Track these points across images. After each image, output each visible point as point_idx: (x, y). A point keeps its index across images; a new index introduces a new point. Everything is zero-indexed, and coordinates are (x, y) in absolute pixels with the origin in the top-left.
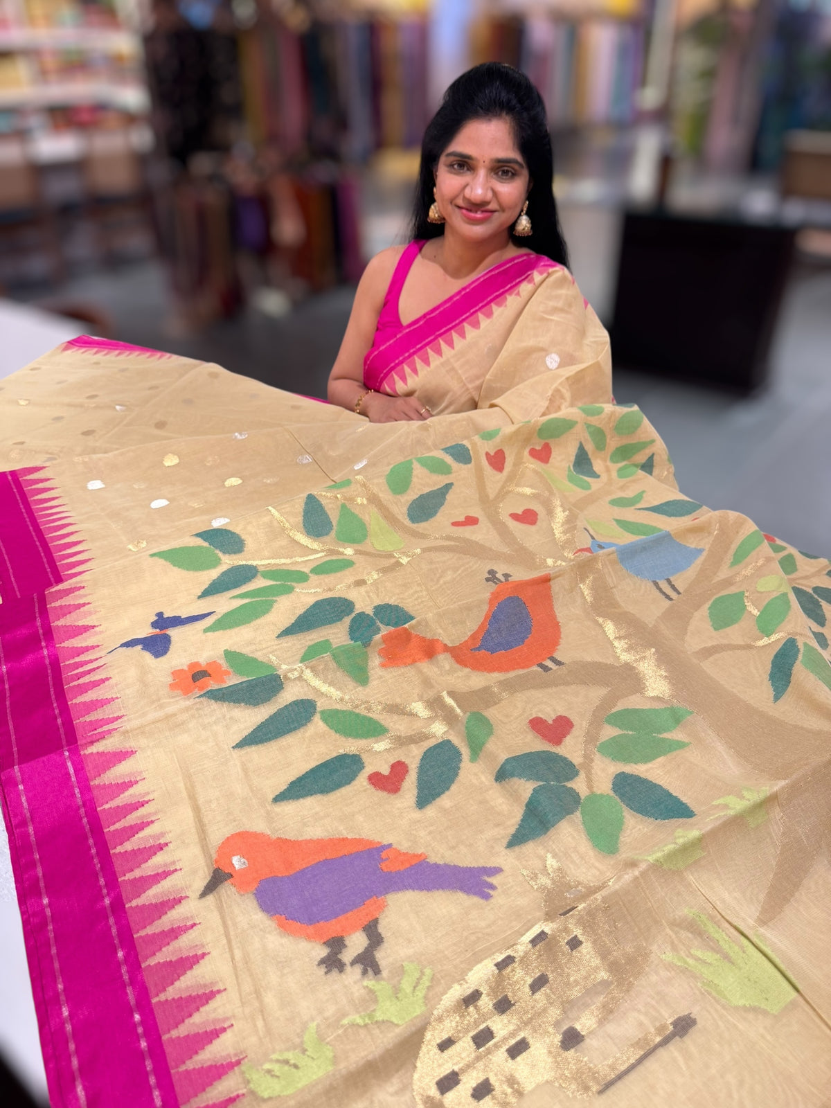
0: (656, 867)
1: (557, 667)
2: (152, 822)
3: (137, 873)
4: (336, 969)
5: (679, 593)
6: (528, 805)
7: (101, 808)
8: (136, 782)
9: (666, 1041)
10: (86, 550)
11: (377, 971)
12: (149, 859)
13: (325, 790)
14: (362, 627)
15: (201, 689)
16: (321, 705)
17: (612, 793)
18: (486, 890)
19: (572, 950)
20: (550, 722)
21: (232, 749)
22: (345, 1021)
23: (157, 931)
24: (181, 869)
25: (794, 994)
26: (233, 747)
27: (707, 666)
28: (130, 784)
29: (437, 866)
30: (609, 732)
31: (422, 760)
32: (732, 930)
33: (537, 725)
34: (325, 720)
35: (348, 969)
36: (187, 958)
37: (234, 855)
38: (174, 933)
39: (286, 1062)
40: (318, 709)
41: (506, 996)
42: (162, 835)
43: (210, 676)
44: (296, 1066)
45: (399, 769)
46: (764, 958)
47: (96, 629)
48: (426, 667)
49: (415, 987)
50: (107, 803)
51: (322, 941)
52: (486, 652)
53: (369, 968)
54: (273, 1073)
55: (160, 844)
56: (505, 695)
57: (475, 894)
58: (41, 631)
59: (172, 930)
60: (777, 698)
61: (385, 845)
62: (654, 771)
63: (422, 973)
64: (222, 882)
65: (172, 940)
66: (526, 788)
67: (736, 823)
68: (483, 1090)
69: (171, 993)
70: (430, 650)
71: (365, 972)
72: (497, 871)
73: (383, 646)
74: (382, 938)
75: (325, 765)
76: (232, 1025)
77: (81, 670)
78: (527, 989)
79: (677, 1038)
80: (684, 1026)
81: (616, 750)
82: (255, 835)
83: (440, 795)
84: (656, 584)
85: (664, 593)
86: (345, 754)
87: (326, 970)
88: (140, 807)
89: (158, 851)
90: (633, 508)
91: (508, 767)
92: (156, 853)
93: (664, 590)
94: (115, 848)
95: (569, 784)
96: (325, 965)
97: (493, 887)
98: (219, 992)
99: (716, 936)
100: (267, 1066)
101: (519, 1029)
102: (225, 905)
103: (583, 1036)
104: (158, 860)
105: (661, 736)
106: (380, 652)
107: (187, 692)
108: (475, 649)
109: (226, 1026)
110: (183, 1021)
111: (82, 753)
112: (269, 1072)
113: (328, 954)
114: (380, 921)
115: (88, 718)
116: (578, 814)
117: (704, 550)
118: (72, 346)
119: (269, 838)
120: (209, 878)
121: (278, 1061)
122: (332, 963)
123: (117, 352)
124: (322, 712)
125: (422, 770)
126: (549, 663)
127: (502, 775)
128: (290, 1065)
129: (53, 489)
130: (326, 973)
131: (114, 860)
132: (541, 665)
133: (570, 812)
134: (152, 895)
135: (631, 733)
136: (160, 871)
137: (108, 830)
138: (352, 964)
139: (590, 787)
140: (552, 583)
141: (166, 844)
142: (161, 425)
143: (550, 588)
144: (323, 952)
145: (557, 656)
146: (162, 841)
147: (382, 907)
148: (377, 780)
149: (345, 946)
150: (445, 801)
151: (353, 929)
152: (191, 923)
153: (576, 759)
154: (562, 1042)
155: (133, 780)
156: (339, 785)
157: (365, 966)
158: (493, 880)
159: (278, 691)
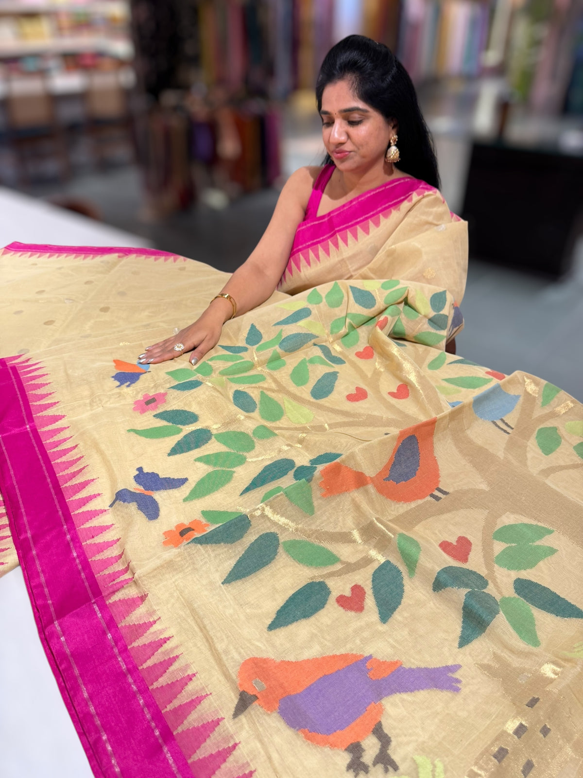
1: (445, 496)
2: (177, 656)
3: (176, 703)
4: (362, 772)
5: (512, 428)
6: (464, 609)
7: (131, 647)
8: (154, 621)
11: (395, 767)
12: (183, 689)
13: (307, 613)
15: (187, 539)
16: (283, 538)
17: (516, 595)
18: (454, 684)
19: (545, 736)
20: (455, 543)
21: (222, 585)
24: (211, 694)
26: (222, 583)
28: (149, 623)
29: (411, 670)
30: (499, 547)
31: (373, 581)
33: (445, 546)
34: (288, 551)
35: (372, 769)
40: (280, 542)
42: (189, 667)
45: (358, 590)
51: (343, 749)
53: (388, 766)
55: (188, 675)
57: (447, 689)
59: (219, 752)
61: (366, 657)
63: (434, 765)
64: (250, 703)
65: (221, 763)
66: (458, 594)
70: (361, 481)
71: (386, 771)
72: (457, 667)
73: (323, 479)
74: (389, 738)
75: (299, 593)
81: (510, 560)
82: (262, 660)
83: (395, 609)
84: (494, 423)
85: (502, 429)
86: (313, 582)
87: (354, 773)
88: (164, 644)
89: (189, 682)
91: (440, 579)
92: (187, 684)
93: (501, 426)
97: (458, 681)
104: (191, 689)
105: (535, 544)
106: (320, 486)
111: (107, 602)
113: (352, 759)
114: (383, 723)
116: (502, 616)
117: (519, 396)
119: (275, 662)
120: (237, 702)
122: (357, 765)
124: (284, 544)
125: (375, 589)
126: (437, 493)
127: (438, 587)
130: (356, 776)
131: (154, 695)
132: (432, 496)
134: (193, 720)
135: (513, 545)
136: (194, 697)
138: (374, 764)
139: (500, 592)
141: (194, 675)
144: (347, 757)
145: (442, 487)
146: (190, 672)
147: (381, 711)
148: (344, 602)
149: (363, 750)
150: (401, 614)
151: (365, 734)
152: (233, 743)
153: (483, 572)
155: (150, 619)
156: (316, 609)
157: (385, 765)
158: (457, 676)
159: (248, 528)
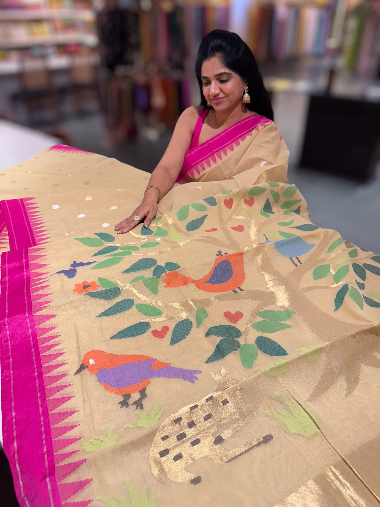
0: (265, 374)
1: (241, 291)
2: (59, 344)
3: (50, 364)
4: (125, 406)
5: (301, 263)
6: (217, 347)
7: (39, 337)
8: (55, 328)
9: (258, 444)
10: (48, 234)
11: (142, 408)
12: (56, 358)
13: (132, 336)
14: (158, 271)
15: (86, 292)
16: (136, 302)
17: (254, 344)
18: (193, 379)
19: (224, 405)
20: (233, 314)
22: (125, 426)
23: (54, 386)
24: (68, 363)
25: (318, 430)
26: (97, 317)
27: (308, 295)
28: (52, 329)
29: (174, 368)
30: (259, 319)
31: (175, 326)
32: (295, 402)
33: (227, 315)
34: (137, 308)
35: (130, 406)
36: (65, 398)
37: (90, 359)
38: (62, 387)
39: (99, 440)
40: (135, 303)
41: (193, 421)
42: (62, 349)
43: (91, 287)
44: (102, 441)
45: (165, 329)
46: (307, 414)
47: (48, 266)
48: (183, 288)
49: (156, 415)
50: (42, 335)
51: (122, 395)
52: (211, 284)
53: (139, 407)
54: (92, 443)
55: (61, 353)
56: (216, 302)
57: (189, 380)
58: (24, 265)
59: (61, 386)
60: (336, 309)
61: (154, 359)
62: (275, 337)
63: (160, 410)
64: (84, 369)
65: (60, 390)
66: (217, 339)
67: (304, 358)
68: (178, 457)
69: (57, 410)
70: (186, 281)
71: (137, 408)
72: (200, 372)
73: (166, 278)
74: (146, 396)
75: (134, 326)
76: (80, 424)
77: (38, 282)
78: (202, 419)
79: (264, 443)
80: (268, 439)
81: (259, 327)
82: (100, 352)
83: (181, 340)
84: (291, 259)
85: (294, 263)
86: (143, 322)
87: (121, 406)
88: (55, 338)
90: (288, 227)
91: (211, 330)
92: (59, 356)
93: (295, 262)
94: (42, 353)
95: (236, 339)
96: (121, 404)
97: (197, 378)
98: (76, 411)
99: (288, 404)
100: (91, 441)
101: (197, 434)
102: (83, 378)
103: (224, 440)
104: (59, 359)
105: (281, 322)
106: (165, 281)
107: (80, 293)
108: (206, 282)
109: (77, 424)
110: (60, 421)
111: (33, 315)
112: (91, 442)
113: (123, 400)
114: (147, 389)
115: (38, 301)
116: (238, 352)
117: (315, 245)
118: (53, 148)
119: (106, 353)
120: (79, 367)
121: (96, 439)
122: (124, 404)
123: (72, 151)
124: (136, 305)
125: (175, 330)
126: (237, 290)
127: (208, 334)
128: (100, 441)
129: (37, 207)
130: (121, 407)
131: (41, 358)
132: (234, 291)
133: (234, 350)
134: (55, 372)
135: (268, 320)
136: (59, 363)
137: (40, 346)
138: (132, 404)
139: (246, 341)
140: (244, 255)
141: (63, 353)
142: (87, 183)
143: (243, 257)
144: (121, 399)
145: (242, 287)
146: (62, 352)
147: (148, 383)
148: (155, 333)
149: (130, 397)
150: (182, 343)
151: (135, 391)
152: (69, 384)
153: (242, 330)
154: (215, 441)
155: (53, 327)
156: (139, 334)
157: (137, 406)
158: (197, 376)
159: (119, 295)
